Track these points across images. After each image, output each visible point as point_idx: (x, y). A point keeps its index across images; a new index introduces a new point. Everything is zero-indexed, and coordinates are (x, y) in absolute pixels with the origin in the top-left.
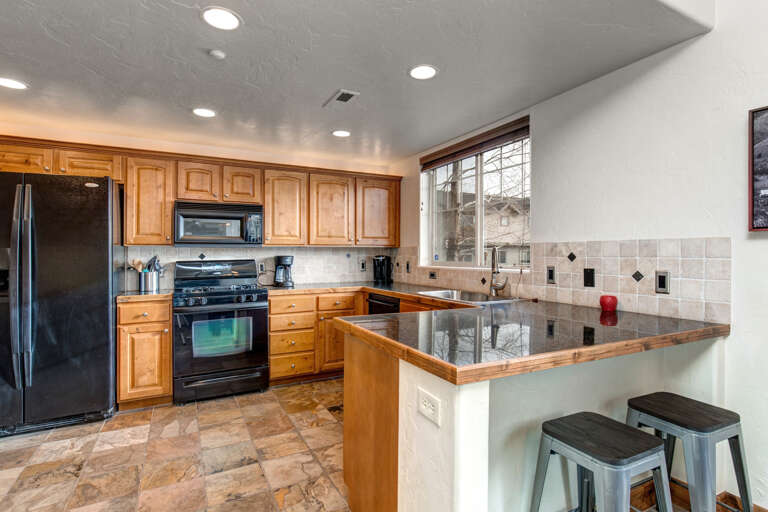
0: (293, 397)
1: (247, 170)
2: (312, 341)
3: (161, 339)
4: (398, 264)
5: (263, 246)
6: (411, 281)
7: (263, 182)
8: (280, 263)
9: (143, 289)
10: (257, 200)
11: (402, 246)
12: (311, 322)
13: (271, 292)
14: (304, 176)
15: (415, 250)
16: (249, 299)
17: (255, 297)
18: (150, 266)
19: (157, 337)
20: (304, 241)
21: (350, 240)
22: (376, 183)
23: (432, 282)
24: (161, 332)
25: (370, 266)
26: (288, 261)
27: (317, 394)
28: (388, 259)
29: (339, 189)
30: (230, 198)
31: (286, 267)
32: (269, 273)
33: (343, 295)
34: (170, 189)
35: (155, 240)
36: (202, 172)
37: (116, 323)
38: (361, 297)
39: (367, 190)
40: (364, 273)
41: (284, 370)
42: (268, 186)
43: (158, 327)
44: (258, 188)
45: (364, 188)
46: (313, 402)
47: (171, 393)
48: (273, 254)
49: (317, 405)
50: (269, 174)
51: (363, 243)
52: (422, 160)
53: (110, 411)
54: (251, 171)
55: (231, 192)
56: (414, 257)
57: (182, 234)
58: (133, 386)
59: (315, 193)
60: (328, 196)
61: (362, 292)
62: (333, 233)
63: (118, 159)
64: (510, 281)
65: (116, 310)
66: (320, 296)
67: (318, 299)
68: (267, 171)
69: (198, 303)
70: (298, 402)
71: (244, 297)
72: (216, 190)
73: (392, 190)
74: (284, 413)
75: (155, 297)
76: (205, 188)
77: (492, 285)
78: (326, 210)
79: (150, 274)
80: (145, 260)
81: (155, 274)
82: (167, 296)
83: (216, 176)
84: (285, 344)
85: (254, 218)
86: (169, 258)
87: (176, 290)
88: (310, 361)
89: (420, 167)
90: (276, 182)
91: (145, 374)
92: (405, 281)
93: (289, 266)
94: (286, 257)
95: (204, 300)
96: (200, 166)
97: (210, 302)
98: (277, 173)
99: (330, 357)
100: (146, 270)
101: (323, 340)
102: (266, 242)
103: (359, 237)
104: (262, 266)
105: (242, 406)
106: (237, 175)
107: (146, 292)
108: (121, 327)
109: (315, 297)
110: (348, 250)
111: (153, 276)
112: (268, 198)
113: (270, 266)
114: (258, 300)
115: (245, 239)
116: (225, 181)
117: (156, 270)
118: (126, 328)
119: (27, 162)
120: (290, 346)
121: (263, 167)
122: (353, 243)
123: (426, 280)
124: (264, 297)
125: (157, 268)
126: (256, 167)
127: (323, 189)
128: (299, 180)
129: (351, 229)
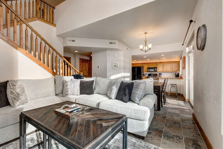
10: (156, 67)
18: (146, 74)
20: (163, 71)
26: (161, 74)
29: (168, 64)
30: (153, 67)
32: (159, 75)
34: (147, 66)
35: (146, 71)
36: (150, 64)
45: (172, 63)
48: (159, 73)
54: (156, 63)
59: (164, 65)
60: (166, 65)
63: (143, 64)
78: (166, 67)
85: (156, 69)
86: (148, 73)
98: (159, 63)
102: (158, 71)
112: (158, 66)
115: (155, 71)
119: (136, 65)
128: (162, 64)
129: (170, 70)
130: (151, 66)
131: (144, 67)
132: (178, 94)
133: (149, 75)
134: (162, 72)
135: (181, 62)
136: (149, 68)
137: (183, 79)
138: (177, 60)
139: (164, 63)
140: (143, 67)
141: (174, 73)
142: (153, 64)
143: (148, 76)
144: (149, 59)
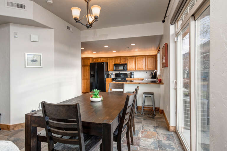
7: (127, 59)
8: (131, 74)
9: (111, 77)
10: (126, 63)
18: (112, 74)
20: (135, 69)
21: (144, 69)
22: (150, 57)
26: (133, 73)
29: (142, 59)
30: (122, 63)
34: (113, 62)
35: (111, 70)
36: (118, 59)
37: (106, 82)
39: (148, 58)
40: (150, 76)
42: (128, 60)
44: (126, 60)
48: (130, 72)
54: (125, 58)
57: (115, 69)
59: (137, 60)
60: (139, 60)
62: (141, 68)
63: (107, 58)
65: (106, 80)
72: (120, 62)
80: (111, 73)
85: (125, 66)
86: (114, 73)
98: (129, 57)
102: (128, 70)
104: (128, 74)
110: (146, 71)
111: (112, 75)
112: (128, 62)
115: (124, 70)
116: (121, 60)
119: (98, 61)
121: (127, 57)
128: (134, 58)
129: (145, 67)
130: (118, 62)
131: (109, 63)
132: (156, 108)
133: (117, 75)
134: (134, 71)
135: (158, 55)
136: (116, 65)
137: (163, 84)
138: (153, 53)
139: (136, 57)
140: (107, 63)
141: (150, 72)
142: (121, 58)
143: (114, 77)
144: (115, 51)
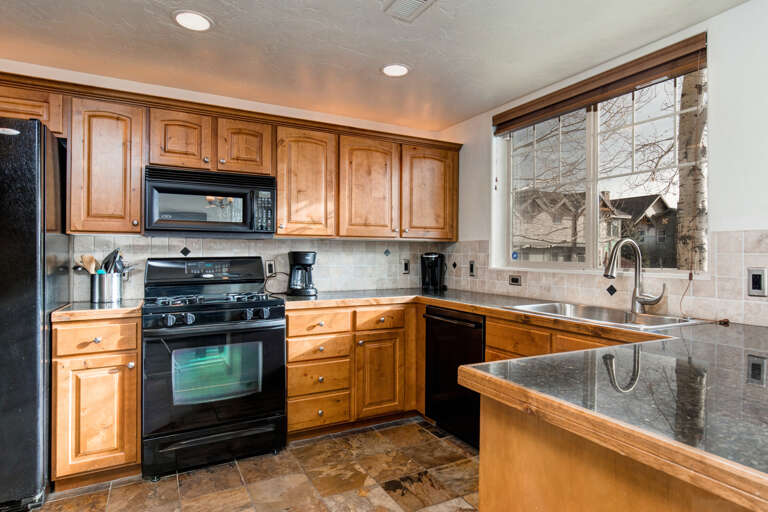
0: (325, 462)
1: (253, 127)
2: (346, 374)
3: (122, 379)
4: (455, 265)
5: (275, 237)
6: (478, 288)
7: (275, 144)
8: (298, 261)
9: (97, 299)
10: (266, 169)
11: (461, 239)
12: (345, 349)
13: (289, 305)
14: (330, 138)
15: (484, 246)
16: (258, 315)
17: (266, 311)
18: (109, 264)
19: (117, 376)
20: (331, 231)
21: (394, 231)
22: (428, 152)
23: (514, 290)
24: (122, 368)
25: (416, 267)
26: (309, 259)
27: (358, 456)
28: (442, 257)
30: (227, 165)
31: (307, 268)
32: (279, 277)
33: (388, 308)
36: (185, 125)
37: (51, 352)
38: (413, 310)
39: (416, 161)
40: (408, 277)
41: (307, 419)
42: (283, 151)
43: (118, 359)
44: (267, 152)
45: (413, 157)
46: (357, 473)
47: (139, 461)
48: (285, 250)
49: (364, 478)
50: (282, 132)
51: (411, 235)
52: (495, 119)
53: (38, 497)
54: (257, 127)
55: (230, 156)
56: (482, 255)
57: (156, 218)
58: (78, 452)
59: (347, 162)
60: (365, 168)
61: (414, 303)
62: (372, 220)
64: (668, 293)
65: (51, 336)
66: (358, 310)
67: (355, 313)
68: (280, 128)
69: (181, 322)
70: (333, 473)
71: (250, 313)
72: (207, 153)
73: (449, 161)
74: (316, 494)
75: (116, 312)
76: (190, 151)
77: (634, 298)
78: (361, 187)
79: (107, 277)
80: (100, 256)
81: (115, 277)
82: (132, 312)
83: (207, 132)
84: (309, 381)
87: (147, 301)
88: (344, 405)
89: (493, 129)
90: (293, 144)
91: (97, 434)
92: (468, 288)
93: (310, 265)
94: (306, 254)
95: (191, 317)
96: (182, 116)
97: (199, 321)
98: (294, 132)
99: (371, 398)
100: (103, 271)
101: (361, 372)
102: (280, 231)
103: (405, 226)
104: (270, 266)
105: (249, 481)
106: (239, 132)
107: (101, 303)
108: (59, 360)
109: (350, 311)
110: (387, 246)
111: (112, 281)
112: (282, 168)
113: (282, 267)
114: (271, 317)
116: (220, 142)
117: (116, 271)
118: (66, 362)
120: (315, 383)
121: (275, 122)
122: (398, 235)
123: (503, 287)
124: (279, 312)
125: (119, 267)
126: (265, 122)
127: (359, 157)
129: (395, 215)
